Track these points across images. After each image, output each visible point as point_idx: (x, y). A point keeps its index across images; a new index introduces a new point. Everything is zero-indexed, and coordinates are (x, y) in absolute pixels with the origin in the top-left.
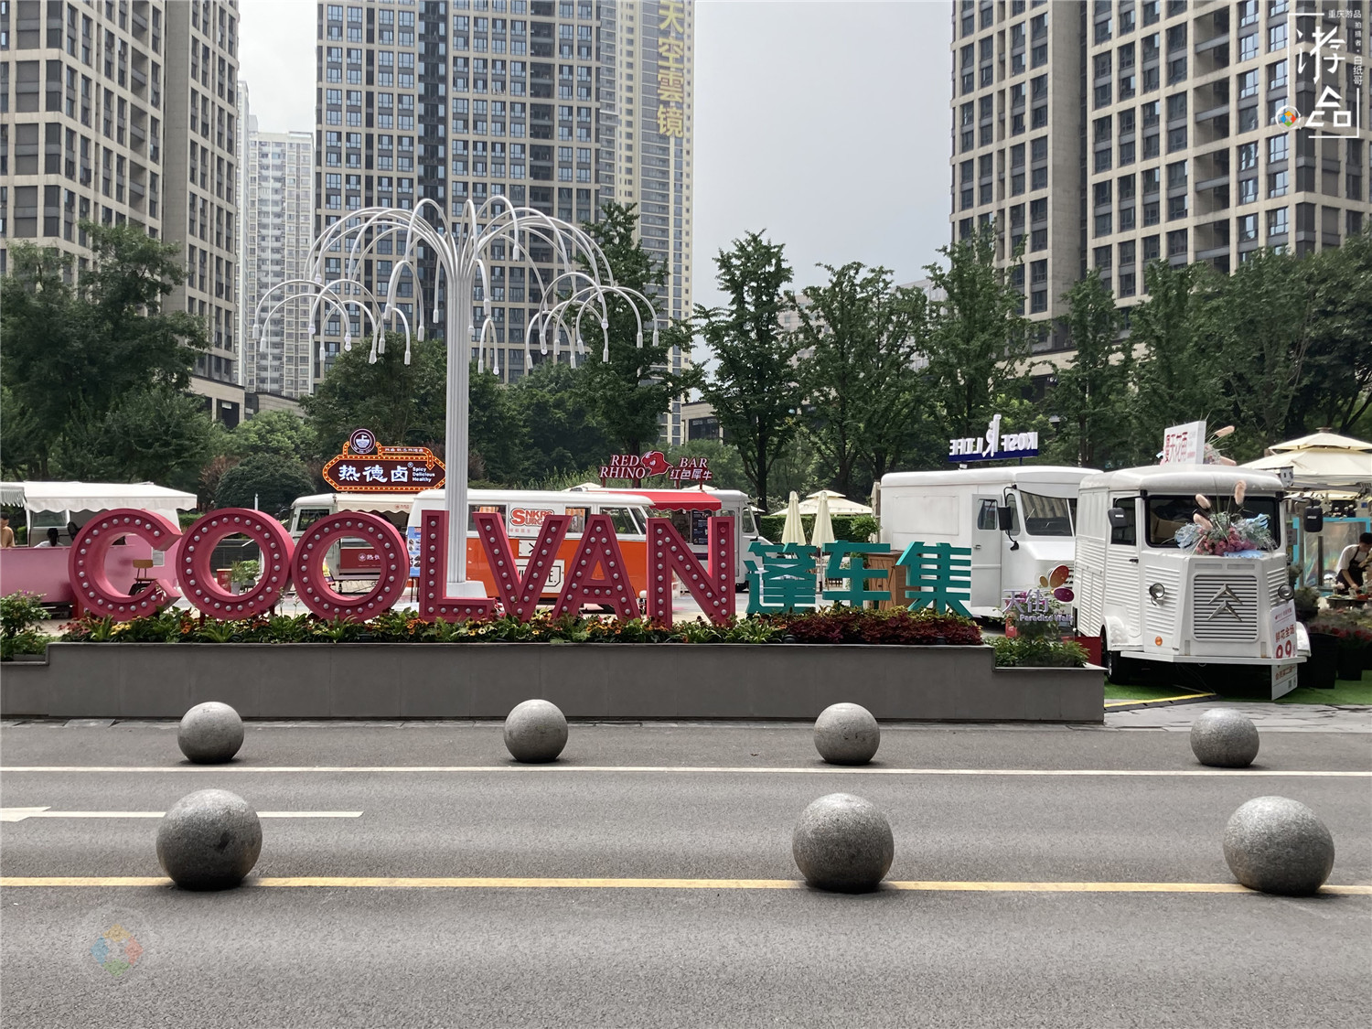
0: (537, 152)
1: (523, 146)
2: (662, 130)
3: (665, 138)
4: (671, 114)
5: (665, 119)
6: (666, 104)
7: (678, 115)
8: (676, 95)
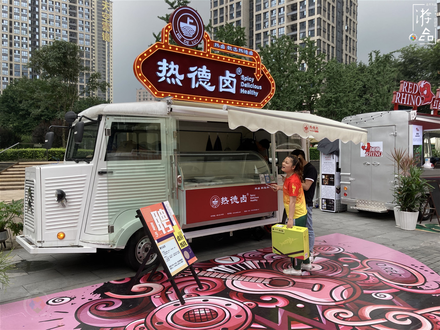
0: (71, 34)
1: (67, 31)
2: (104, 39)
3: (104, 41)
4: (106, 35)
5: (104, 36)
6: (105, 32)
7: (108, 35)
8: (108, 29)
